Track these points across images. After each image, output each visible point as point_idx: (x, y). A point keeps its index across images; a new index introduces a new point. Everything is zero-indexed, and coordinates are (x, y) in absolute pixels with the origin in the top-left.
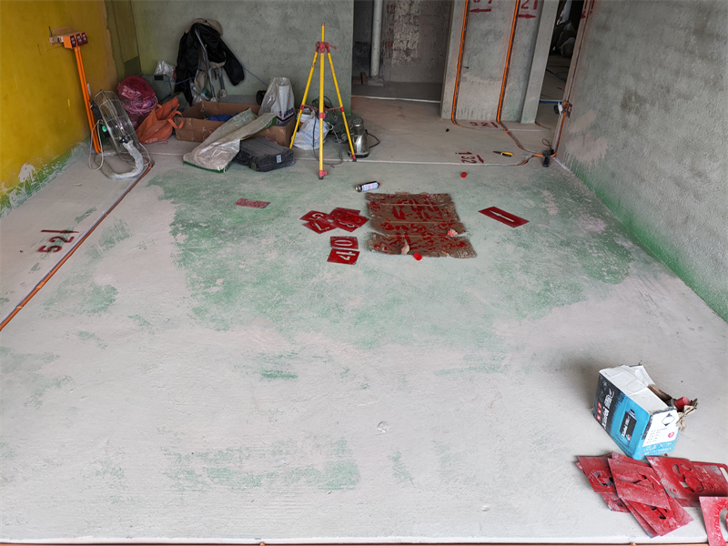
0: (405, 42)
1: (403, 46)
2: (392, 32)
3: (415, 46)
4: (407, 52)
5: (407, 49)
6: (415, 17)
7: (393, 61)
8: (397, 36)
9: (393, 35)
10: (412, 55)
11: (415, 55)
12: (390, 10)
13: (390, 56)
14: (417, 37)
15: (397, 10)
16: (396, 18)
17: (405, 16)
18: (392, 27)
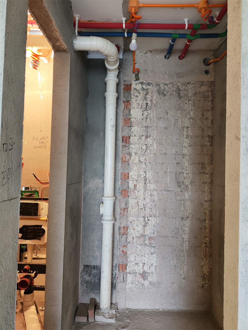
0: (141, 265)
1: (139, 269)
2: (125, 253)
3: (153, 269)
4: (144, 275)
5: (144, 272)
6: (150, 238)
7: (129, 286)
8: (131, 258)
9: (127, 258)
10: (150, 279)
11: (153, 278)
12: (122, 231)
13: (124, 280)
14: (154, 260)
15: (130, 231)
16: (130, 239)
17: (139, 238)
18: (125, 249)
